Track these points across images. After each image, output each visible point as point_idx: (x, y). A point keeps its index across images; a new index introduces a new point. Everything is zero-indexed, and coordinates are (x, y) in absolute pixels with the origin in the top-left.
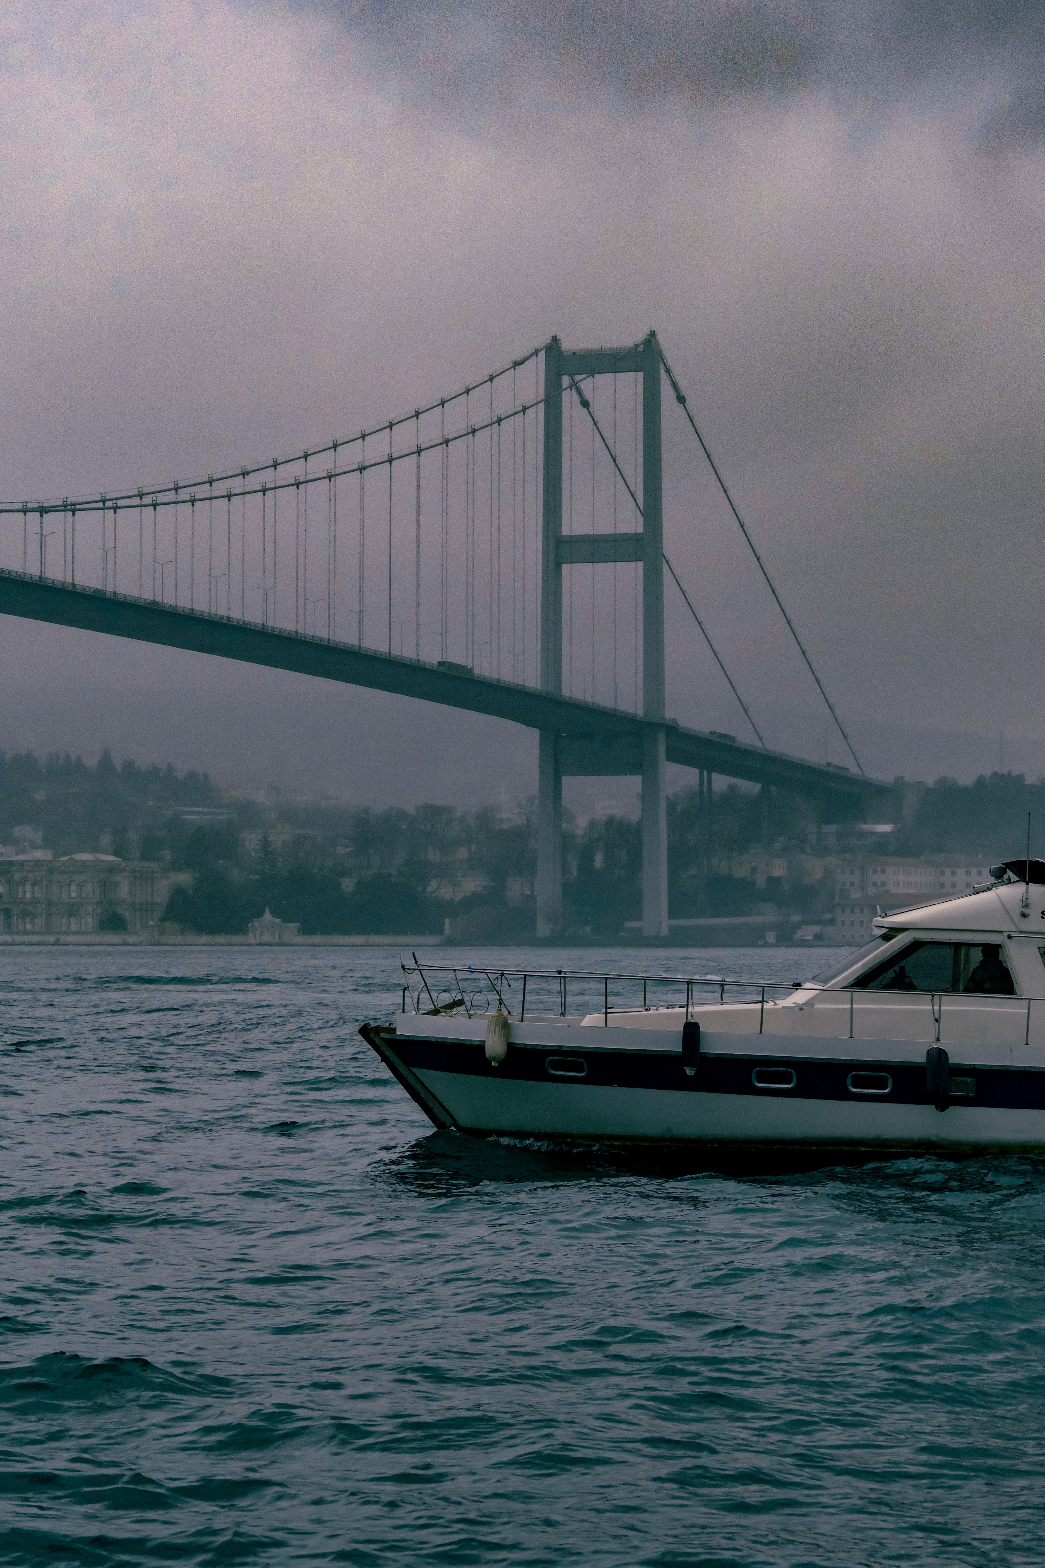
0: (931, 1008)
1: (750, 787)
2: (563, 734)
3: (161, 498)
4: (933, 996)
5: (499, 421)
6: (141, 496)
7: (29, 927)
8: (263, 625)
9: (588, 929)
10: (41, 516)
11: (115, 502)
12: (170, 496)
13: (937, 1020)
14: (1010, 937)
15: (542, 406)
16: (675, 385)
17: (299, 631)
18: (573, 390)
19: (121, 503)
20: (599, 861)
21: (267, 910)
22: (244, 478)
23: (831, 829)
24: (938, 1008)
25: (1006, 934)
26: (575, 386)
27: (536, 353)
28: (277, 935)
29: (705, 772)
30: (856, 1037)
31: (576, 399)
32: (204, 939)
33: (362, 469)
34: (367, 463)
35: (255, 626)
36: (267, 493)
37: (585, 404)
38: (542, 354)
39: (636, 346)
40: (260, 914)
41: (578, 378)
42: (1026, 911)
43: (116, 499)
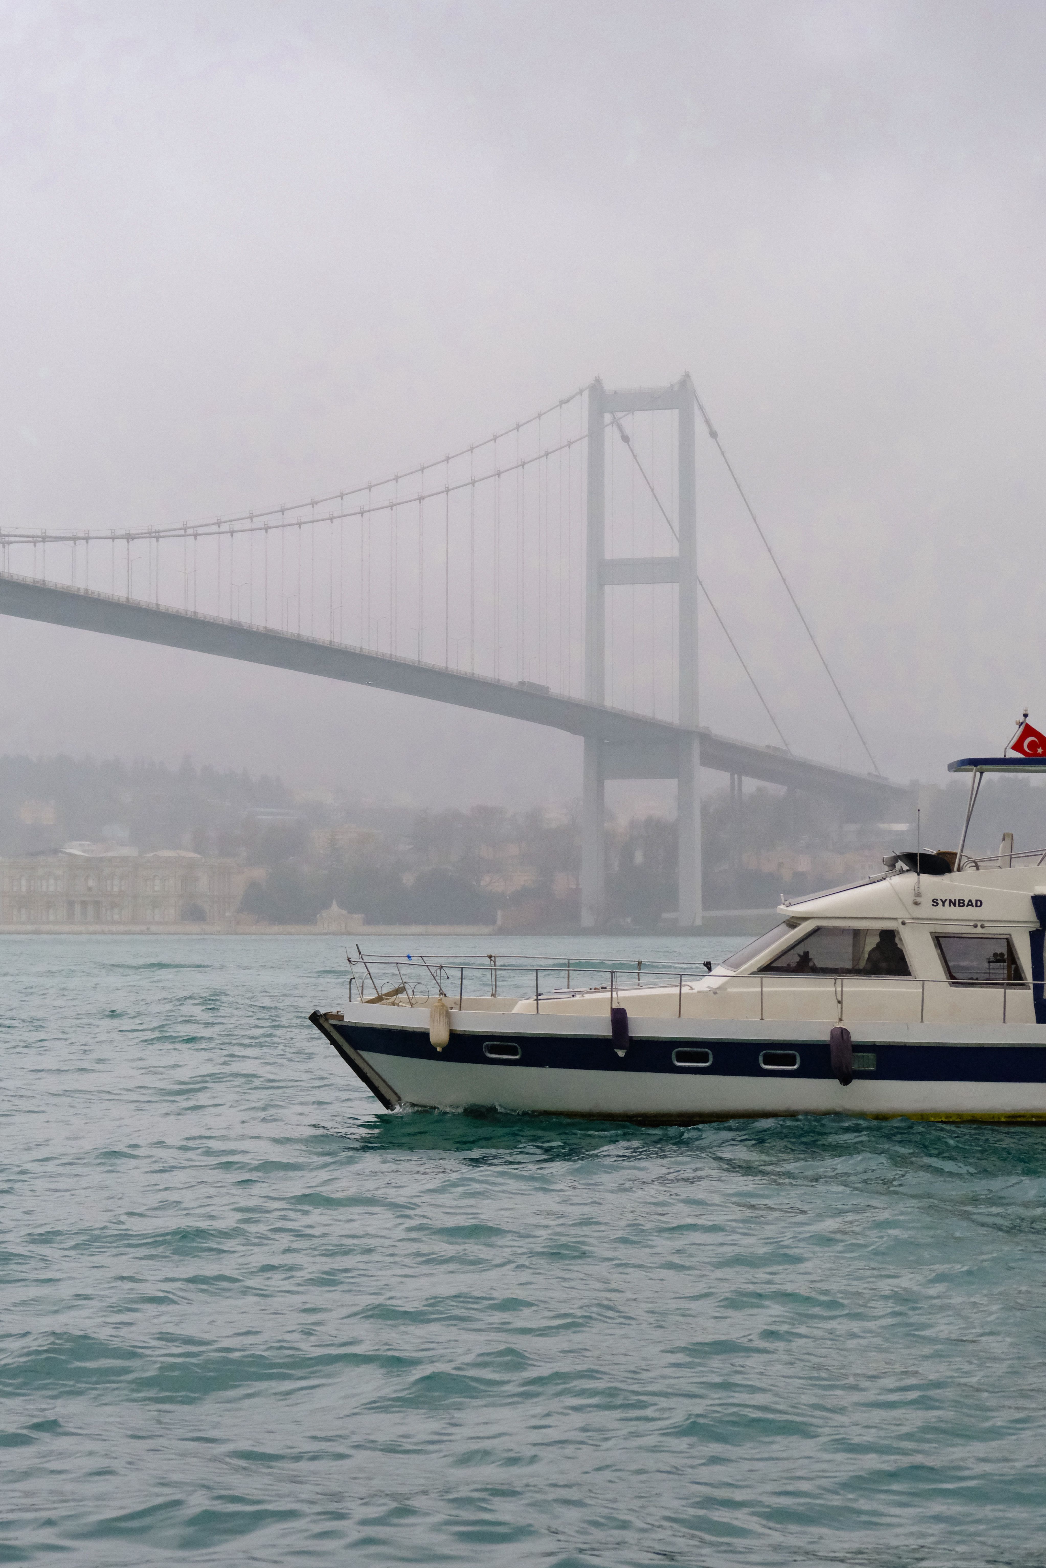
0: (834, 989)
1: (775, 789)
2: (606, 741)
3: (237, 526)
4: (835, 980)
5: (547, 455)
6: (219, 524)
7: (116, 917)
8: (331, 642)
9: (629, 920)
10: (128, 542)
11: (195, 529)
12: (247, 524)
13: (839, 1002)
14: (903, 923)
15: (585, 442)
16: (707, 422)
17: (364, 647)
18: (614, 425)
19: (200, 530)
20: (639, 858)
21: (334, 902)
22: (313, 507)
23: (853, 827)
24: (840, 989)
25: (900, 921)
26: (616, 422)
27: (581, 392)
28: (343, 926)
29: (736, 776)
30: (766, 1019)
31: (617, 435)
32: (276, 929)
33: (421, 499)
34: (425, 494)
35: (323, 642)
36: (335, 521)
37: (625, 439)
38: (586, 394)
39: (672, 386)
40: (326, 905)
41: (619, 415)
42: (918, 900)
43: (197, 527)
